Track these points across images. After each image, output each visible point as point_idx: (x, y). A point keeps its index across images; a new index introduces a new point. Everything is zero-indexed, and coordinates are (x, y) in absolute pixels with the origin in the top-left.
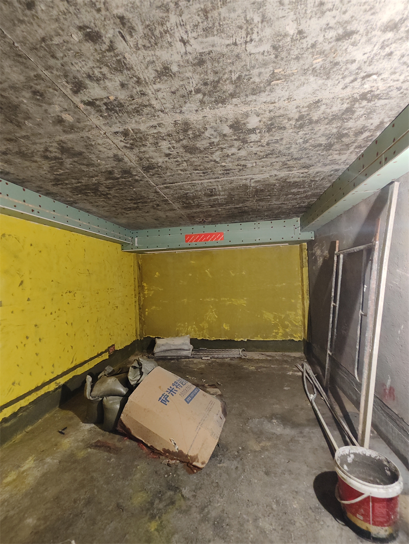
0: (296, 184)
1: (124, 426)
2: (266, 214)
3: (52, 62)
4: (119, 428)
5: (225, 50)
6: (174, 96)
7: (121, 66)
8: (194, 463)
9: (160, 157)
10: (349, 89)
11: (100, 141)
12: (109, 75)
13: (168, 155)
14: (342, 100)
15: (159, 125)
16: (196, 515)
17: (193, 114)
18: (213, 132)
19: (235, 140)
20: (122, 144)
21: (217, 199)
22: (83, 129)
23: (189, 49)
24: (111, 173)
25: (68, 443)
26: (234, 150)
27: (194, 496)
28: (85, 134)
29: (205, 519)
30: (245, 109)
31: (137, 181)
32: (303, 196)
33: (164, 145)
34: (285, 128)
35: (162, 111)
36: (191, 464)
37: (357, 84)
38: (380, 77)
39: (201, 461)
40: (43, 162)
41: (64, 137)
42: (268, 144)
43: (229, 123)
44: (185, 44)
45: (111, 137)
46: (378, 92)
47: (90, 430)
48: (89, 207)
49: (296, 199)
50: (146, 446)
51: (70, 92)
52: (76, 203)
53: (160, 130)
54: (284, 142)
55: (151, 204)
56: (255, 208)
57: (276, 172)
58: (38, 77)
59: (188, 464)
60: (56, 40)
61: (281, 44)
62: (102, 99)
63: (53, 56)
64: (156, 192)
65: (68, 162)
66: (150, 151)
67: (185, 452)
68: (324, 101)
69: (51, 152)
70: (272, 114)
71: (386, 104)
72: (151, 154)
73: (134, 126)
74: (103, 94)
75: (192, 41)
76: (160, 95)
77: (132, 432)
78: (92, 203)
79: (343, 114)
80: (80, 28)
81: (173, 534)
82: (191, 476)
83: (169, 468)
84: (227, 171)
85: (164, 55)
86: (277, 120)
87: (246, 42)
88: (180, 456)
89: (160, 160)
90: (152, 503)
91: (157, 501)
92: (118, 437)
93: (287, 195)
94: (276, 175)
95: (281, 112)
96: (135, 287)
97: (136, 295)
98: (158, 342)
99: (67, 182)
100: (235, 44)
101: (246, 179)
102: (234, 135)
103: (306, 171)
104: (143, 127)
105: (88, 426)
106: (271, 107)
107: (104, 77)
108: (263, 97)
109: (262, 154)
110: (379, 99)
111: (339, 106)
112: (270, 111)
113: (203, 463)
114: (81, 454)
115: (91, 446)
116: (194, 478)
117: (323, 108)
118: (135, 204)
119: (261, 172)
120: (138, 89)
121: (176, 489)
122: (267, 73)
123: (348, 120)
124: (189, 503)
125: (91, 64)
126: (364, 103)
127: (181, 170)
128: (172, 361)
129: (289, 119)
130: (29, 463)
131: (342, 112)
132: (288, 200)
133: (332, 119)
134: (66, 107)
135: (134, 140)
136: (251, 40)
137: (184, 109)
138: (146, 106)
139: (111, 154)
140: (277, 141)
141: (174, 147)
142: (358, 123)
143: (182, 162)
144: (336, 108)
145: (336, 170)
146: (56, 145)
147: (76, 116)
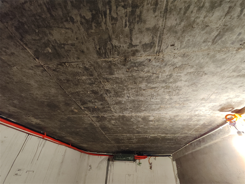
0: (169, 139)
5: (143, 100)
6: (121, 109)
7: (103, 100)
9: (110, 125)
10: (189, 113)
11: (86, 118)
12: (97, 102)
13: (113, 125)
15: (113, 116)
17: (127, 114)
18: (134, 120)
19: (143, 123)
20: (95, 120)
21: (133, 141)
22: (80, 114)
23: (129, 98)
24: (86, 128)
26: (142, 126)
28: (80, 116)
30: (148, 114)
31: (97, 132)
32: (172, 143)
33: (113, 122)
34: (164, 121)
35: (115, 112)
37: (192, 112)
38: (201, 111)
40: (58, 122)
41: (71, 116)
42: (157, 125)
43: (142, 118)
45: (91, 117)
46: (201, 115)
49: (169, 144)
51: (80, 104)
53: (113, 117)
54: (164, 125)
55: (101, 140)
56: (150, 146)
57: (160, 134)
58: (70, 100)
60: (82, 93)
61: (163, 100)
62: (92, 107)
64: (105, 136)
65: (69, 124)
66: (106, 123)
68: (180, 115)
69: (63, 119)
70: (159, 117)
73: (102, 115)
75: (131, 97)
76: (115, 108)
79: (188, 119)
80: (91, 91)
84: (138, 132)
85: (120, 99)
86: (161, 119)
87: (151, 99)
93: (165, 143)
95: (163, 117)
99: (65, 129)
100: (147, 99)
101: (147, 136)
102: (143, 121)
103: (174, 135)
104: (105, 116)
106: (159, 115)
108: (156, 112)
109: (154, 128)
110: (202, 117)
111: (186, 117)
117: (180, 117)
118: (93, 140)
119: (153, 134)
120: (107, 106)
122: (158, 106)
123: (190, 121)
125: (92, 99)
126: (196, 117)
127: (118, 130)
129: (166, 119)
131: (187, 119)
133: (184, 121)
134: (76, 108)
135: (101, 119)
136: (153, 99)
137: (123, 112)
138: (109, 110)
139: (89, 122)
140: (161, 125)
141: (117, 123)
142: (194, 122)
143: (119, 128)
144: (185, 118)
145: (187, 136)
146: (66, 117)
147: (79, 111)
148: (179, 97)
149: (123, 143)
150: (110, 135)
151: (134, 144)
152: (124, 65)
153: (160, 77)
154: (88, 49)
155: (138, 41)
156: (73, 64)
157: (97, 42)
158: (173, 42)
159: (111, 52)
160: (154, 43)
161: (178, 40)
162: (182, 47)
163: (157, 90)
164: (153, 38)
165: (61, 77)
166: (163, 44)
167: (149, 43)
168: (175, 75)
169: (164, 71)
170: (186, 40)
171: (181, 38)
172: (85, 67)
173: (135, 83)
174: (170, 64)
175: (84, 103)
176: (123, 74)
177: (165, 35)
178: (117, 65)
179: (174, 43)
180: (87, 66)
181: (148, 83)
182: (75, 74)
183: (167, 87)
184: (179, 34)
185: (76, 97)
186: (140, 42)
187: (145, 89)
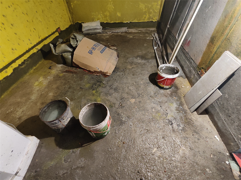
1: (75, 64)
4: (73, 65)
8: (106, 74)
16: (108, 88)
25: (54, 72)
27: (107, 83)
29: (111, 88)
36: (105, 75)
39: (109, 73)
47: (62, 67)
50: (87, 70)
59: (104, 75)
67: (103, 71)
77: (80, 66)
81: (101, 93)
82: (106, 78)
83: (97, 76)
88: (101, 72)
90: (93, 86)
91: (94, 86)
92: (74, 68)
98: (84, 25)
105: (60, 65)
113: (110, 74)
114: (61, 75)
115: (64, 72)
116: (107, 79)
121: (101, 82)
124: (106, 85)
128: (93, 35)
130: (41, 79)
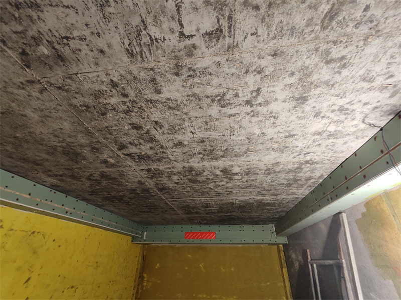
0: (268, 204)
2: (248, 220)
3: (109, 136)
5: (217, 138)
6: (184, 155)
7: (152, 140)
9: (171, 184)
10: (297, 158)
11: (130, 173)
12: (143, 144)
13: (176, 183)
14: (294, 163)
15: (173, 167)
17: (195, 163)
18: (209, 173)
19: (224, 178)
20: (146, 176)
21: (211, 210)
22: (120, 166)
23: (195, 135)
24: (134, 190)
26: (223, 183)
28: (120, 169)
30: (230, 163)
31: (152, 196)
32: (274, 211)
33: (175, 178)
34: (258, 174)
35: (175, 161)
37: (301, 156)
38: (316, 154)
40: (87, 182)
41: (106, 170)
42: (247, 181)
43: (220, 169)
44: (193, 133)
45: (138, 172)
46: (316, 161)
48: (112, 209)
49: (270, 213)
51: (116, 149)
52: (103, 206)
53: (173, 170)
54: (258, 181)
55: (161, 210)
56: (240, 216)
57: (253, 197)
58: (98, 142)
60: (115, 128)
61: (251, 137)
62: (137, 153)
63: (111, 134)
64: (166, 203)
65: (104, 183)
66: (164, 180)
68: (282, 163)
69: (94, 177)
70: (249, 167)
71: (322, 167)
72: (165, 182)
73: (155, 167)
74: (138, 151)
75: (198, 133)
76: (175, 154)
78: (115, 207)
79: (295, 169)
80: (130, 124)
84: (219, 194)
85: (179, 137)
86: (252, 170)
87: (230, 135)
89: (171, 185)
93: (263, 210)
94: (254, 198)
95: (255, 166)
96: (136, 278)
97: (135, 287)
99: (100, 193)
100: (224, 135)
101: (232, 199)
102: (224, 175)
103: (275, 197)
104: (161, 168)
106: (248, 163)
107: (140, 144)
108: (242, 159)
109: (243, 186)
110: (317, 164)
111: (292, 166)
112: (247, 165)
117: (282, 166)
118: (149, 209)
119: (243, 196)
120: (161, 150)
122: (244, 149)
123: (299, 173)
125: (133, 138)
126: (308, 165)
127: (186, 192)
129: (260, 170)
132: (263, 213)
133: (289, 172)
134: (112, 156)
135: (154, 174)
136: (234, 135)
137: (190, 161)
138: (165, 158)
139: (136, 180)
140: (253, 180)
141: (181, 179)
142: (306, 174)
143: (187, 187)
144: (290, 167)
145: (296, 198)
146: (99, 173)
147: (117, 160)
148: (276, 130)
149: (197, 213)
150: (173, 201)
151: (213, 213)
152: (177, 74)
153: (240, 95)
154: (109, 46)
155: (194, 28)
156: (90, 75)
157: (122, 32)
158: (254, 28)
159: (150, 50)
160: (221, 31)
161: (262, 22)
162: (270, 36)
163: (239, 119)
164: (218, 22)
165: (74, 102)
166: (237, 32)
167: (213, 31)
168: (264, 90)
169: (246, 83)
170: (276, 22)
171: (267, 19)
172: (112, 81)
173: (200, 108)
174: (255, 70)
175: (122, 147)
176: (178, 91)
177: (239, 13)
178: (165, 76)
179: (256, 29)
180: (115, 79)
181: (222, 107)
182: (98, 95)
183: (255, 114)
184: (262, 11)
185: (107, 136)
186: (198, 30)
187: (218, 117)
